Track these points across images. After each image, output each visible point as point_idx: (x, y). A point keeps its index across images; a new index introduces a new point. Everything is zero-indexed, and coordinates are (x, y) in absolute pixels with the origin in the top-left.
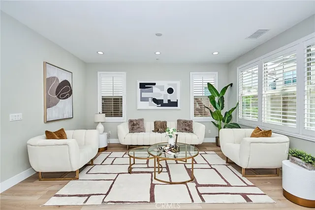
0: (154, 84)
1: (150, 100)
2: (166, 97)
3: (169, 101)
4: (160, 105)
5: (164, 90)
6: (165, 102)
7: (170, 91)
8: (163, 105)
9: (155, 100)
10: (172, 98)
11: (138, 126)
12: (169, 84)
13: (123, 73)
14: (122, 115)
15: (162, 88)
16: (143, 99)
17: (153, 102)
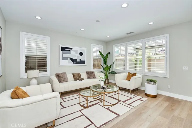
0: (71, 49)
1: (69, 59)
2: (78, 58)
3: (80, 60)
4: (75, 63)
5: (77, 53)
6: (78, 61)
7: (81, 54)
8: (77, 63)
9: (72, 59)
10: (82, 58)
11: (64, 78)
12: (80, 50)
13: (47, 37)
14: (46, 70)
15: (76, 52)
16: (64, 59)
17: (70, 61)
